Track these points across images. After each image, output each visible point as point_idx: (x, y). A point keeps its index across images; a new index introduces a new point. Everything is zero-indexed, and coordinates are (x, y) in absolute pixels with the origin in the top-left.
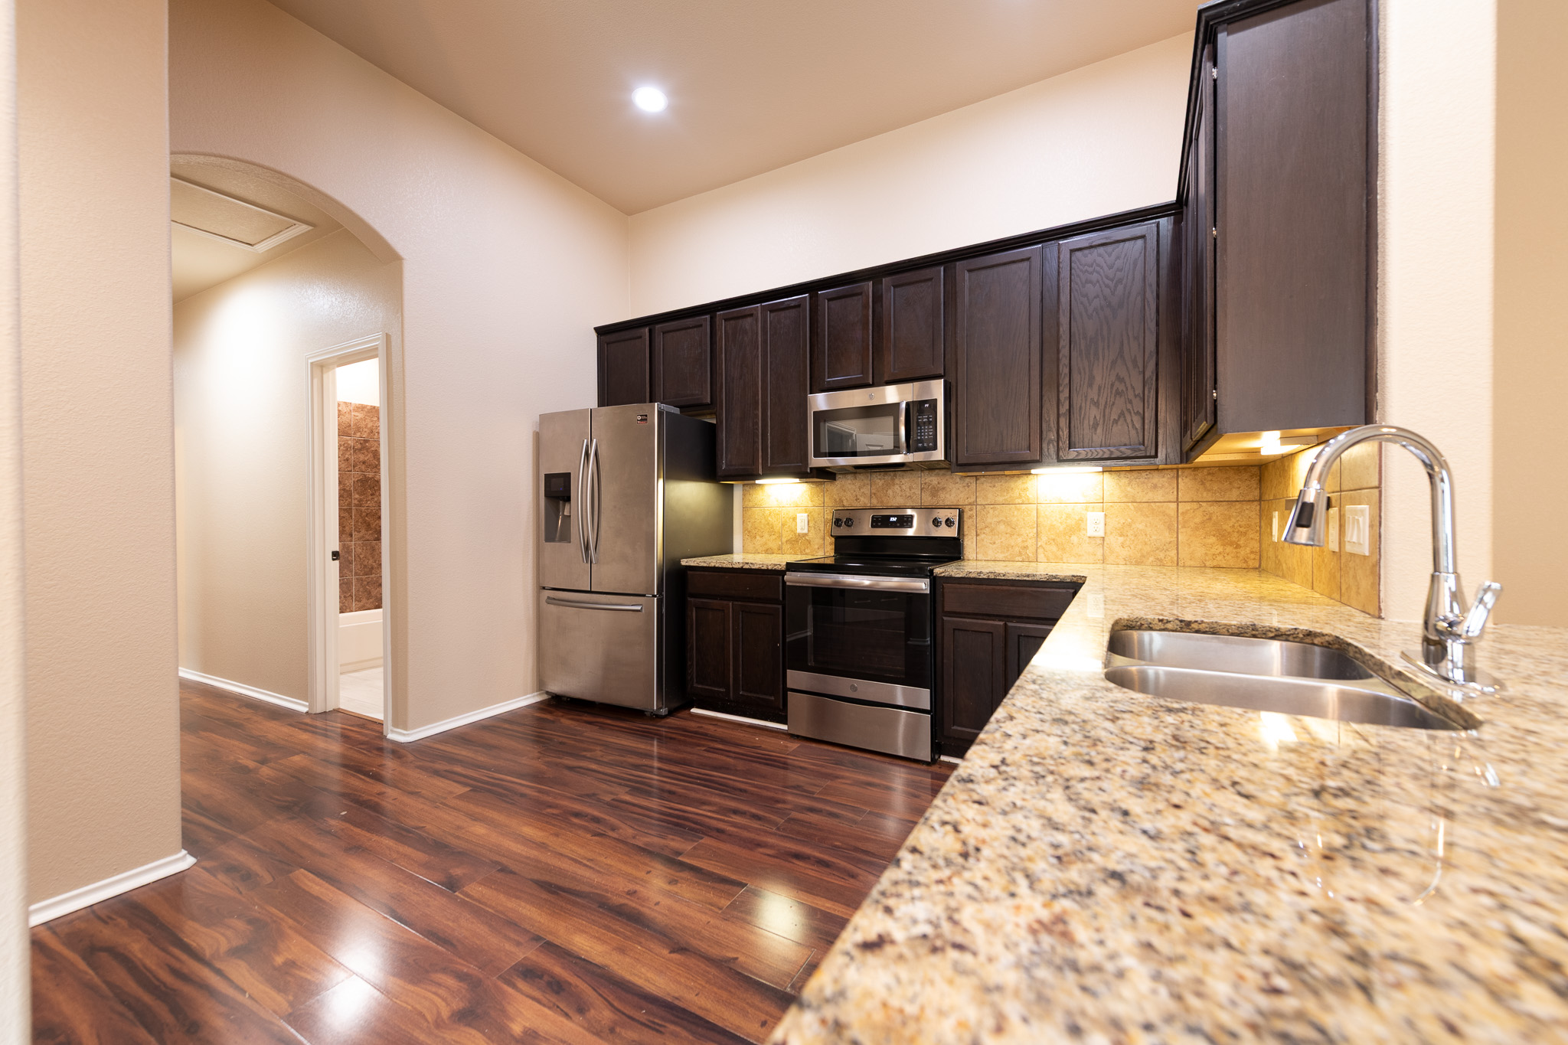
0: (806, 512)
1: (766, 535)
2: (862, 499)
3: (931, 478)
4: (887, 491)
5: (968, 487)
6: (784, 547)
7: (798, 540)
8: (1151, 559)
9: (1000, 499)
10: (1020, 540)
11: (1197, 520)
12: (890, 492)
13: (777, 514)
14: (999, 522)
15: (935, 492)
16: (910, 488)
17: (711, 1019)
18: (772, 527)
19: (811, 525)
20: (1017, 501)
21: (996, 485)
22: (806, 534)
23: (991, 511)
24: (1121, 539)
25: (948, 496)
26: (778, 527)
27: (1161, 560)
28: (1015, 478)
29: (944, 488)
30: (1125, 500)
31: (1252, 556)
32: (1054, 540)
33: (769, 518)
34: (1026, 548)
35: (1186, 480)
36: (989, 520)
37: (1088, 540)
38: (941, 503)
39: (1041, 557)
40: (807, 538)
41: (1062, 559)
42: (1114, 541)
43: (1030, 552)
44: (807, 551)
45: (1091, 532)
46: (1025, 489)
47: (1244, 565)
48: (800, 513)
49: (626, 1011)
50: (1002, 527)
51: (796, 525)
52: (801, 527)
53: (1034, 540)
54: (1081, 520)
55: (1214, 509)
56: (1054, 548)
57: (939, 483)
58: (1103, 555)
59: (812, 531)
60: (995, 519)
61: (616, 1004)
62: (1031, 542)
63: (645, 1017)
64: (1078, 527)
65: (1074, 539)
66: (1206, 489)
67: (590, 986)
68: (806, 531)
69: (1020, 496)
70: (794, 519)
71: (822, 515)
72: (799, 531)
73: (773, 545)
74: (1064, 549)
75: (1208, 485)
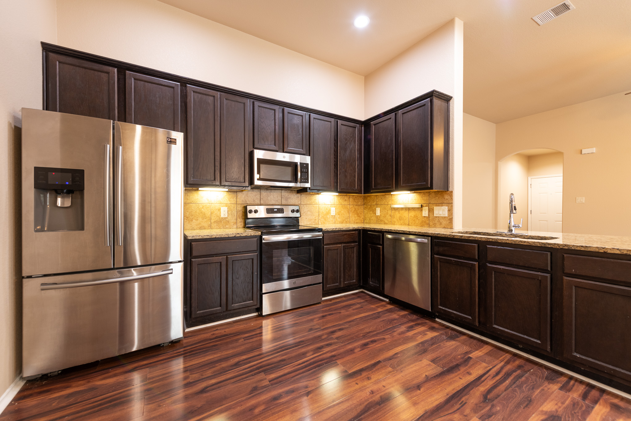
0: (226, 206)
1: (200, 219)
2: (256, 201)
3: (285, 193)
4: (268, 198)
5: (298, 197)
6: (212, 225)
7: (222, 222)
8: (345, 221)
9: (308, 203)
10: (314, 217)
11: (353, 210)
12: (269, 198)
13: (208, 207)
14: (308, 211)
15: (287, 199)
16: (277, 197)
17: (458, 389)
18: (205, 215)
19: (229, 213)
20: (314, 203)
21: (307, 197)
22: (226, 218)
23: (306, 207)
24: (339, 216)
25: (291, 201)
26: (208, 214)
27: (346, 222)
28: (313, 195)
29: (290, 198)
30: (339, 204)
31: (362, 219)
32: (323, 217)
33: (203, 210)
34: (316, 220)
35: (351, 199)
36: (305, 210)
37: (331, 216)
38: (289, 203)
39: (320, 223)
40: (227, 219)
41: (325, 223)
42: (337, 216)
43: (317, 221)
44: (227, 226)
45: (332, 214)
46: (315, 200)
47: (361, 222)
48: (223, 207)
49: (455, 410)
50: (309, 213)
51: (220, 213)
52: (224, 212)
53: (318, 217)
54: (330, 210)
55: (356, 207)
56: (323, 220)
57: (288, 196)
58: (335, 221)
59: (230, 216)
60: (307, 210)
61: (450, 412)
62: (317, 218)
63: (458, 405)
64: (329, 212)
65: (328, 216)
66: (355, 202)
67: (439, 418)
68: (226, 216)
69: (314, 202)
70: (219, 210)
71: (236, 208)
72: (222, 216)
73: (206, 225)
74: (325, 220)
75: (355, 200)
